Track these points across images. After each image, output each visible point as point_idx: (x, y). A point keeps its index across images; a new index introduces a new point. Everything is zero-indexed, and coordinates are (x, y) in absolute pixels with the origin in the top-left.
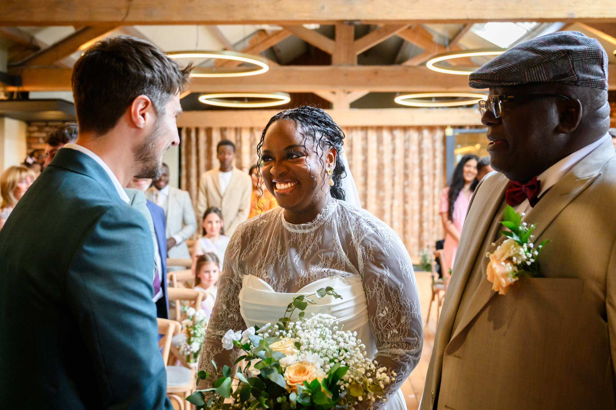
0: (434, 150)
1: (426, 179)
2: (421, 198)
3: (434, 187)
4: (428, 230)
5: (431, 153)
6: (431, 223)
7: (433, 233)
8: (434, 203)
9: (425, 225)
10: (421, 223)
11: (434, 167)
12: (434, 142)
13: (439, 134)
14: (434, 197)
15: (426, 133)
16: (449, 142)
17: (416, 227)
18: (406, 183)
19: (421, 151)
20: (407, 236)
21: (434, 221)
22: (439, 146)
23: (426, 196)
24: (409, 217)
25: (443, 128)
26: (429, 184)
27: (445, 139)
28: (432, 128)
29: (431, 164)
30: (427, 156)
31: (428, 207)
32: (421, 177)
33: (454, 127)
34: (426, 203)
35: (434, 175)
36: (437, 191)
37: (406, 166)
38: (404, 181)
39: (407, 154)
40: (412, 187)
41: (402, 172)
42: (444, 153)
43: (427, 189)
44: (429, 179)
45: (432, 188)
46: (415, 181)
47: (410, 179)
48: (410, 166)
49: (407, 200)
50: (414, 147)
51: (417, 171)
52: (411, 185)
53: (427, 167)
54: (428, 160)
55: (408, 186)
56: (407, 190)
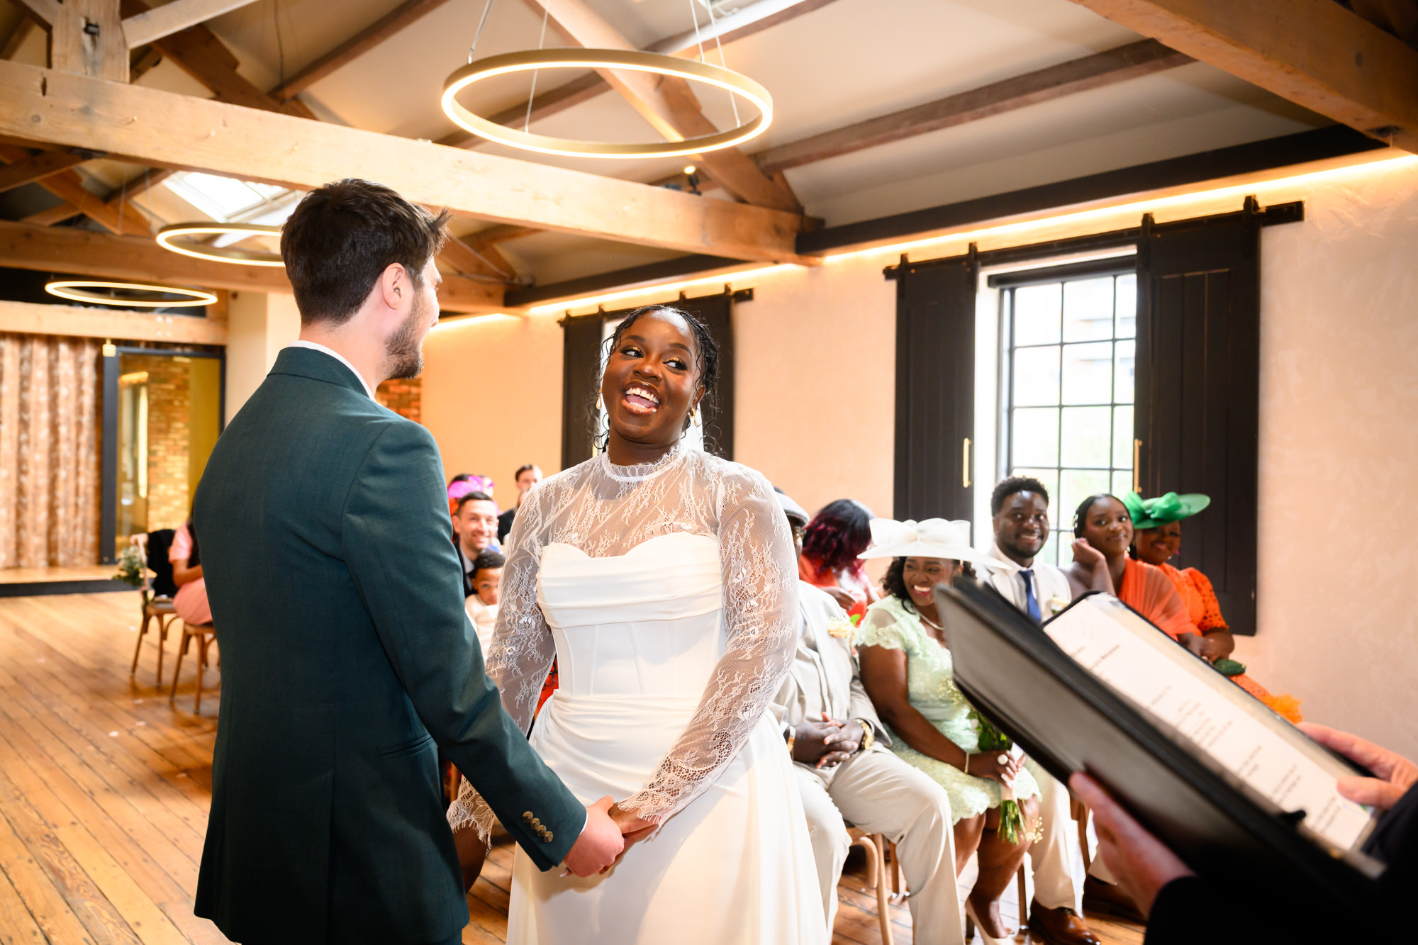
0: (80, 381)
1: (63, 430)
2: (54, 464)
3: (78, 446)
4: (66, 522)
5: (73, 386)
6: (72, 510)
7: (75, 528)
8: (77, 474)
9: (61, 512)
10: (52, 510)
11: (80, 410)
12: (79, 366)
13: (89, 354)
14: (78, 463)
15: (64, 349)
16: (108, 368)
17: (43, 516)
18: (24, 437)
19: (53, 381)
20: (23, 533)
21: (76, 505)
22: (89, 373)
23: (62, 461)
24: (28, 499)
25: (98, 342)
26: (68, 439)
27: (100, 362)
28: (75, 342)
29: (72, 405)
30: (65, 391)
31: (66, 480)
32: (54, 428)
33: (116, 342)
34: (62, 474)
35: (79, 425)
36: (83, 452)
37: (23, 407)
38: (20, 433)
39: (26, 384)
40: (36, 445)
41: (16, 417)
42: (99, 387)
43: (65, 449)
44: (69, 431)
45: (74, 446)
46: (43, 434)
47: (32, 430)
48: (32, 406)
49: (24, 467)
50: (40, 374)
51: (45, 416)
52: (32, 441)
53: (66, 410)
54: (68, 398)
55: (28, 442)
56: (25, 449)
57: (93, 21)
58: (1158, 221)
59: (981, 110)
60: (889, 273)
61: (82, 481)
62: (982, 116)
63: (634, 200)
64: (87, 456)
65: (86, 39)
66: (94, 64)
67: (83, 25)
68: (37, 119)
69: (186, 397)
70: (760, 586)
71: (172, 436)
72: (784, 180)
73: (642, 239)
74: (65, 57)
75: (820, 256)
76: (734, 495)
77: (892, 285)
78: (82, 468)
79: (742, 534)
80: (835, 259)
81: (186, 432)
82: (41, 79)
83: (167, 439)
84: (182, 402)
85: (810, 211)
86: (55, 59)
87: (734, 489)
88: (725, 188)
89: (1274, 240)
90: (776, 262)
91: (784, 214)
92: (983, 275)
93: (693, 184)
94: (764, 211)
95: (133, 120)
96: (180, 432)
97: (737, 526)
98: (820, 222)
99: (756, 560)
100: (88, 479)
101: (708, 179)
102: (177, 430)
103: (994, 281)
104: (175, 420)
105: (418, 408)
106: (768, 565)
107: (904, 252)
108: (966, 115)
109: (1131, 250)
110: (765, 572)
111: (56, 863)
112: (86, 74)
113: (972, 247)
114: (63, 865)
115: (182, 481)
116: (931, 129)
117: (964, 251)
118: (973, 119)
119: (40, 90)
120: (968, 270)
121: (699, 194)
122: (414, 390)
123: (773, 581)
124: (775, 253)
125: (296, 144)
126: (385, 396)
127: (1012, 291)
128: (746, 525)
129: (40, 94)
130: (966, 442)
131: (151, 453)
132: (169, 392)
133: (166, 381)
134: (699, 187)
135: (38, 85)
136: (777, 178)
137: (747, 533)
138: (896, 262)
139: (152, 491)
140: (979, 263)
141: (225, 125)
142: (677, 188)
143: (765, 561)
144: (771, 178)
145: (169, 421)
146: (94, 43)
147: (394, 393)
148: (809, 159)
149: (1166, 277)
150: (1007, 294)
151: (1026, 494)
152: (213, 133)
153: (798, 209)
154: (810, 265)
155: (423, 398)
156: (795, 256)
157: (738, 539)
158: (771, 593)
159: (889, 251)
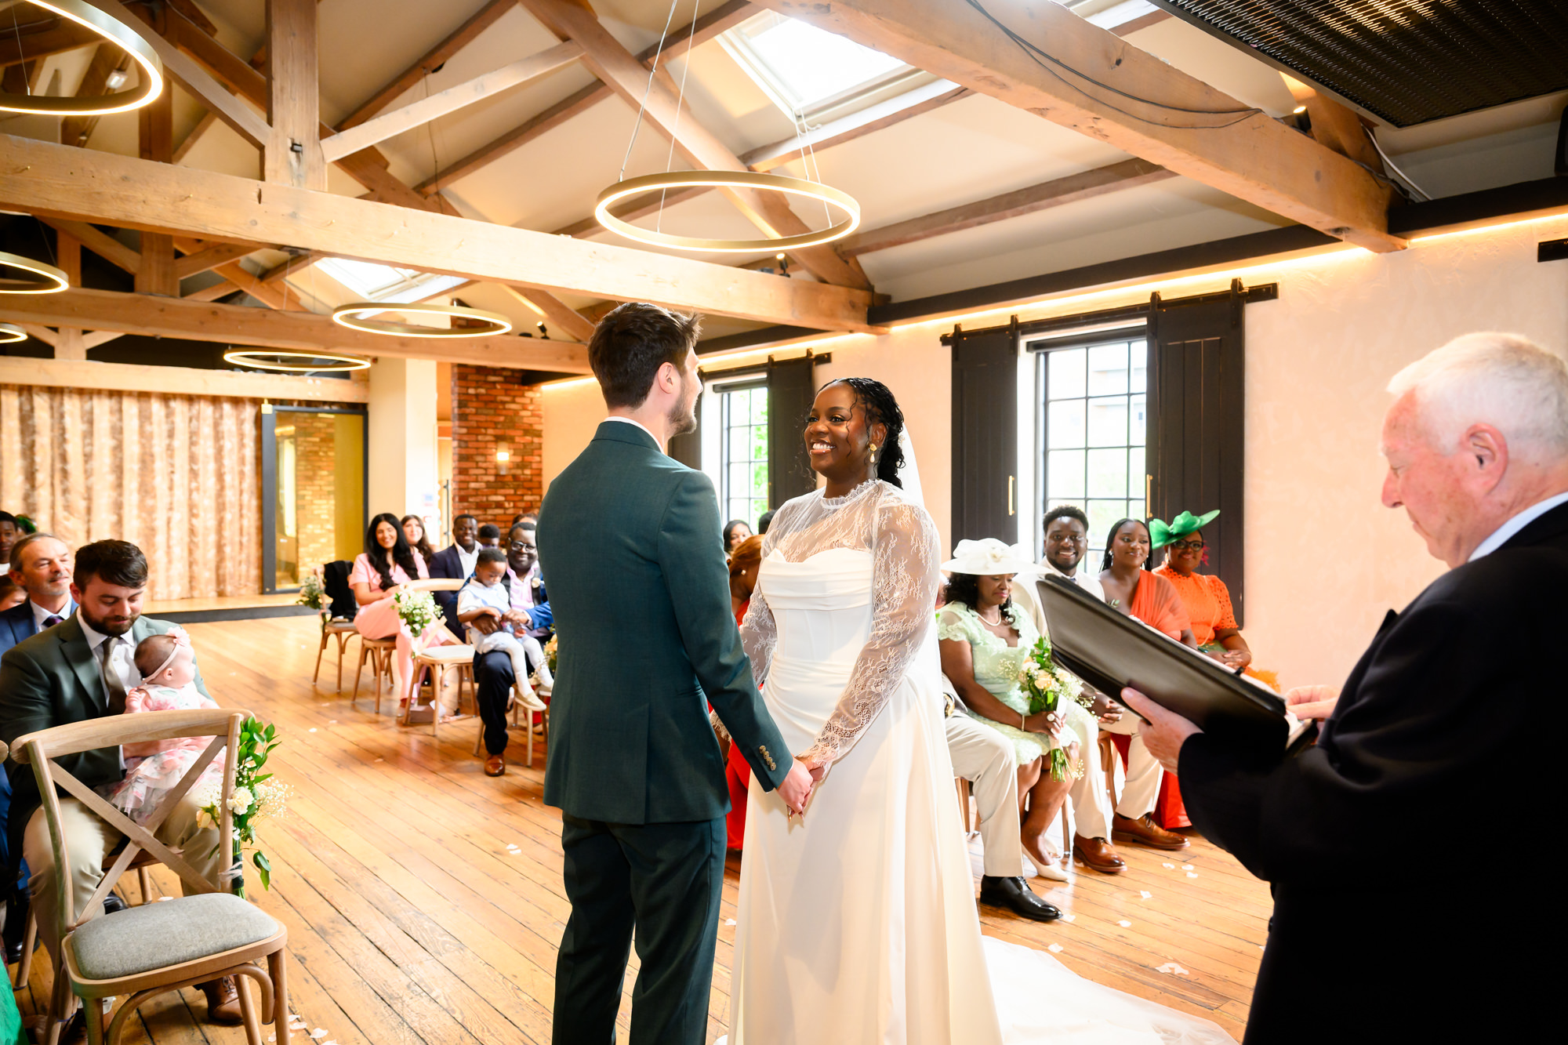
0: (242, 436)
1: (228, 478)
2: (221, 508)
3: (241, 492)
4: (232, 558)
5: (235, 440)
6: (237, 548)
7: (240, 563)
8: (241, 516)
9: (227, 550)
10: (220, 548)
11: (242, 461)
12: (241, 421)
13: (249, 411)
14: (241, 507)
15: (227, 407)
16: (266, 423)
17: (212, 553)
18: (194, 485)
19: (218, 436)
20: (195, 568)
21: (241, 543)
22: (249, 429)
23: (228, 506)
24: (199, 539)
25: (257, 402)
26: (233, 486)
27: (259, 419)
28: (238, 401)
29: (235, 457)
30: (228, 444)
31: (232, 522)
32: (220, 477)
33: (273, 401)
34: (228, 516)
35: (242, 473)
36: (246, 497)
37: (192, 459)
38: (190, 482)
39: (194, 439)
40: (205, 492)
41: (187, 467)
42: (259, 440)
43: (230, 495)
44: (233, 479)
45: (238, 493)
46: (209, 482)
47: (201, 479)
48: (201, 458)
49: (195, 511)
50: (207, 430)
51: (212, 466)
52: (201, 488)
53: (230, 461)
54: (231, 450)
55: (198, 489)
56: (195, 495)
57: (297, 142)
58: (1163, 298)
59: (1020, 208)
60: (945, 340)
61: (245, 522)
62: (1021, 213)
63: (736, 282)
64: (249, 501)
65: (293, 155)
66: (299, 176)
67: (290, 145)
68: (255, 223)
69: (331, 449)
70: (891, 593)
71: (317, 482)
72: (857, 263)
73: (743, 314)
74: (276, 171)
75: (887, 326)
76: (885, 521)
77: (948, 350)
78: (245, 511)
79: (886, 552)
80: (900, 329)
81: (332, 478)
82: (258, 191)
83: (313, 485)
84: (326, 452)
85: (879, 289)
86: (267, 173)
87: (886, 517)
88: (809, 270)
89: (1255, 314)
90: (851, 332)
91: (858, 292)
92: (1023, 341)
93: (784, 267)
94: (842, 290)
95: (331, 223)
96: (326, 478)
97: (883, 545)
98: (886, 298)
99: (892, 573)
100: (251, 520)
101: (794, 262)
102: (322, 477)
103: (1033, 346)
104: (320, 468)
105: (540, 456)
106: (900, 577)
107: (957, 323)
108: (1008, 212)
109: (1143, 322)
110: (896, 583)
111: (295, 827)
112: (293, 185)
113: (1014, 318)
114: (302, 828)
115: (327, 521)
116: (980, 223)
117: (1008, 322)
118: (1014, 215)
119: (257, 199)
120: (1011, 338)
121: (789, 276)
122: (536, 440)
123: (902, 589)
124: (851, 324)
125: (463, 240)
126: (512, 446)
127: (1046, 355)
128: (890, 545)
129: (257, 203)
130: (1011, 478)
131: (299, 497)
132: (314, 444)
133: (311, 435)
134: (788, 271)
135: (255, 195)
136: (851, 262)
137: (889, 551)
138: (951, 331)
139: (301, 531)
140: (1020, 332)
141: (405, 225)
142: (771, 271)
143: (899, 574)
144: (846, 262)
145: (315, 469)
146: (298, 158)
147: (519, 443)
148: (879, 247)
149: (1170, 344)
150: (1042, 357)
151: (1066, 519)
152: (396, 233)
153: (869, 287)
154: (878, 334)
155: (543, 446)
156: (867, 326)
157: (882, 556)
158: (899, 598)
159: (945, 322)
